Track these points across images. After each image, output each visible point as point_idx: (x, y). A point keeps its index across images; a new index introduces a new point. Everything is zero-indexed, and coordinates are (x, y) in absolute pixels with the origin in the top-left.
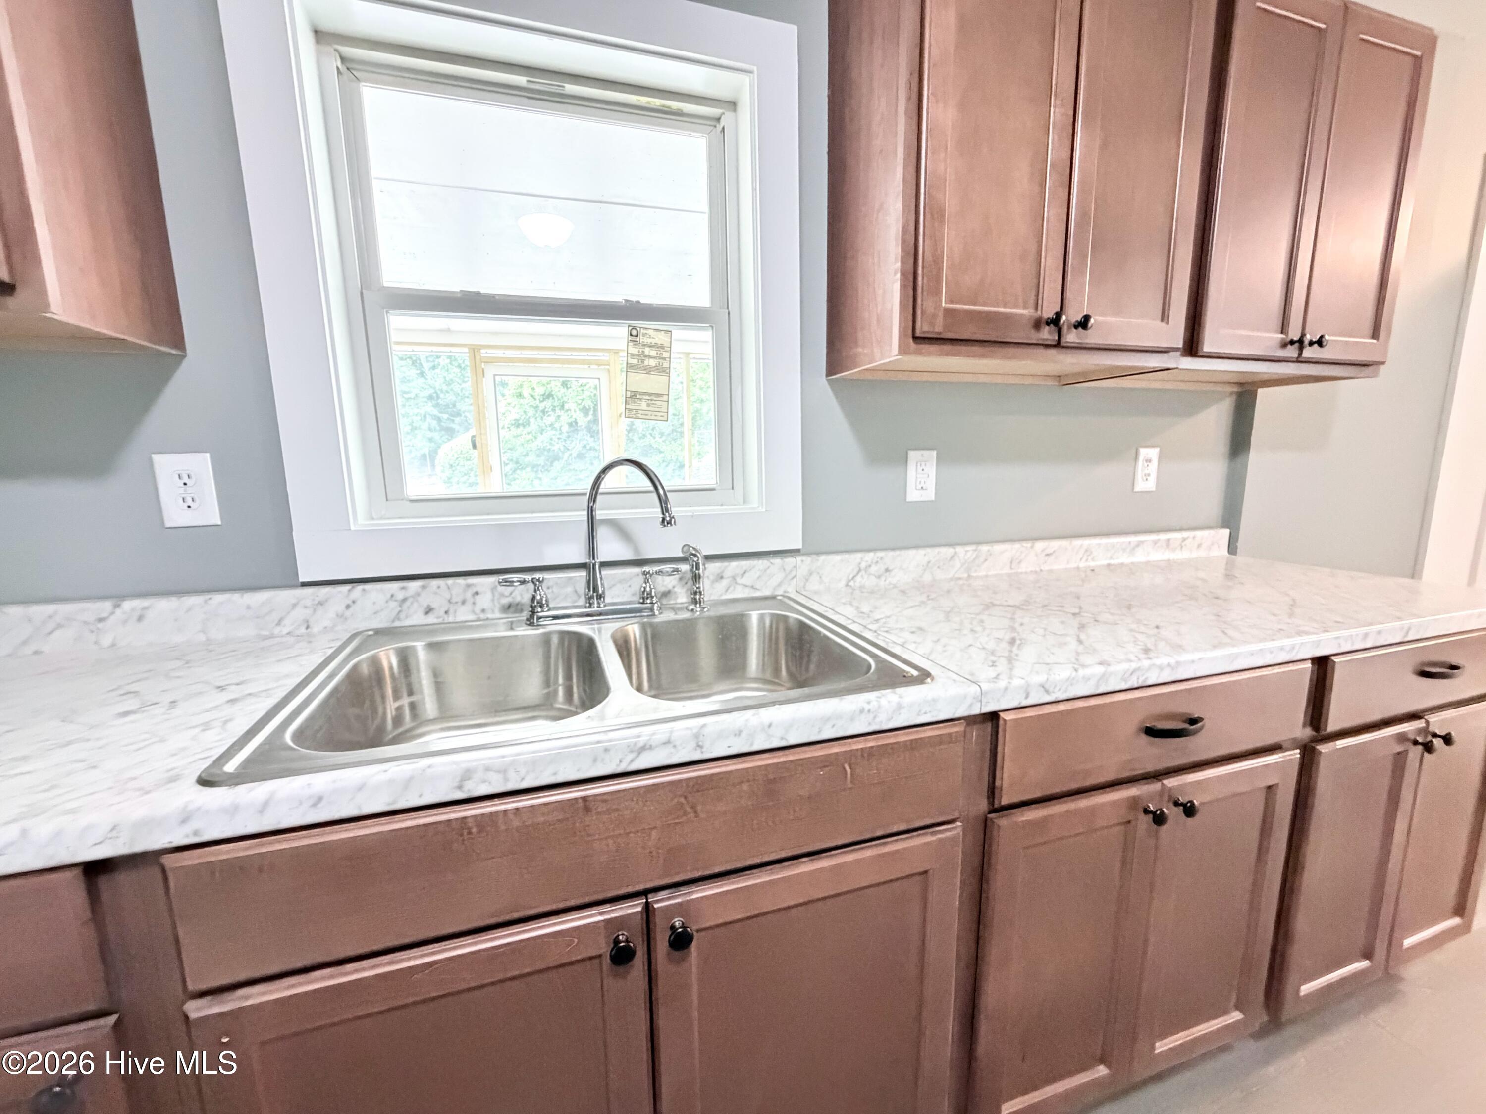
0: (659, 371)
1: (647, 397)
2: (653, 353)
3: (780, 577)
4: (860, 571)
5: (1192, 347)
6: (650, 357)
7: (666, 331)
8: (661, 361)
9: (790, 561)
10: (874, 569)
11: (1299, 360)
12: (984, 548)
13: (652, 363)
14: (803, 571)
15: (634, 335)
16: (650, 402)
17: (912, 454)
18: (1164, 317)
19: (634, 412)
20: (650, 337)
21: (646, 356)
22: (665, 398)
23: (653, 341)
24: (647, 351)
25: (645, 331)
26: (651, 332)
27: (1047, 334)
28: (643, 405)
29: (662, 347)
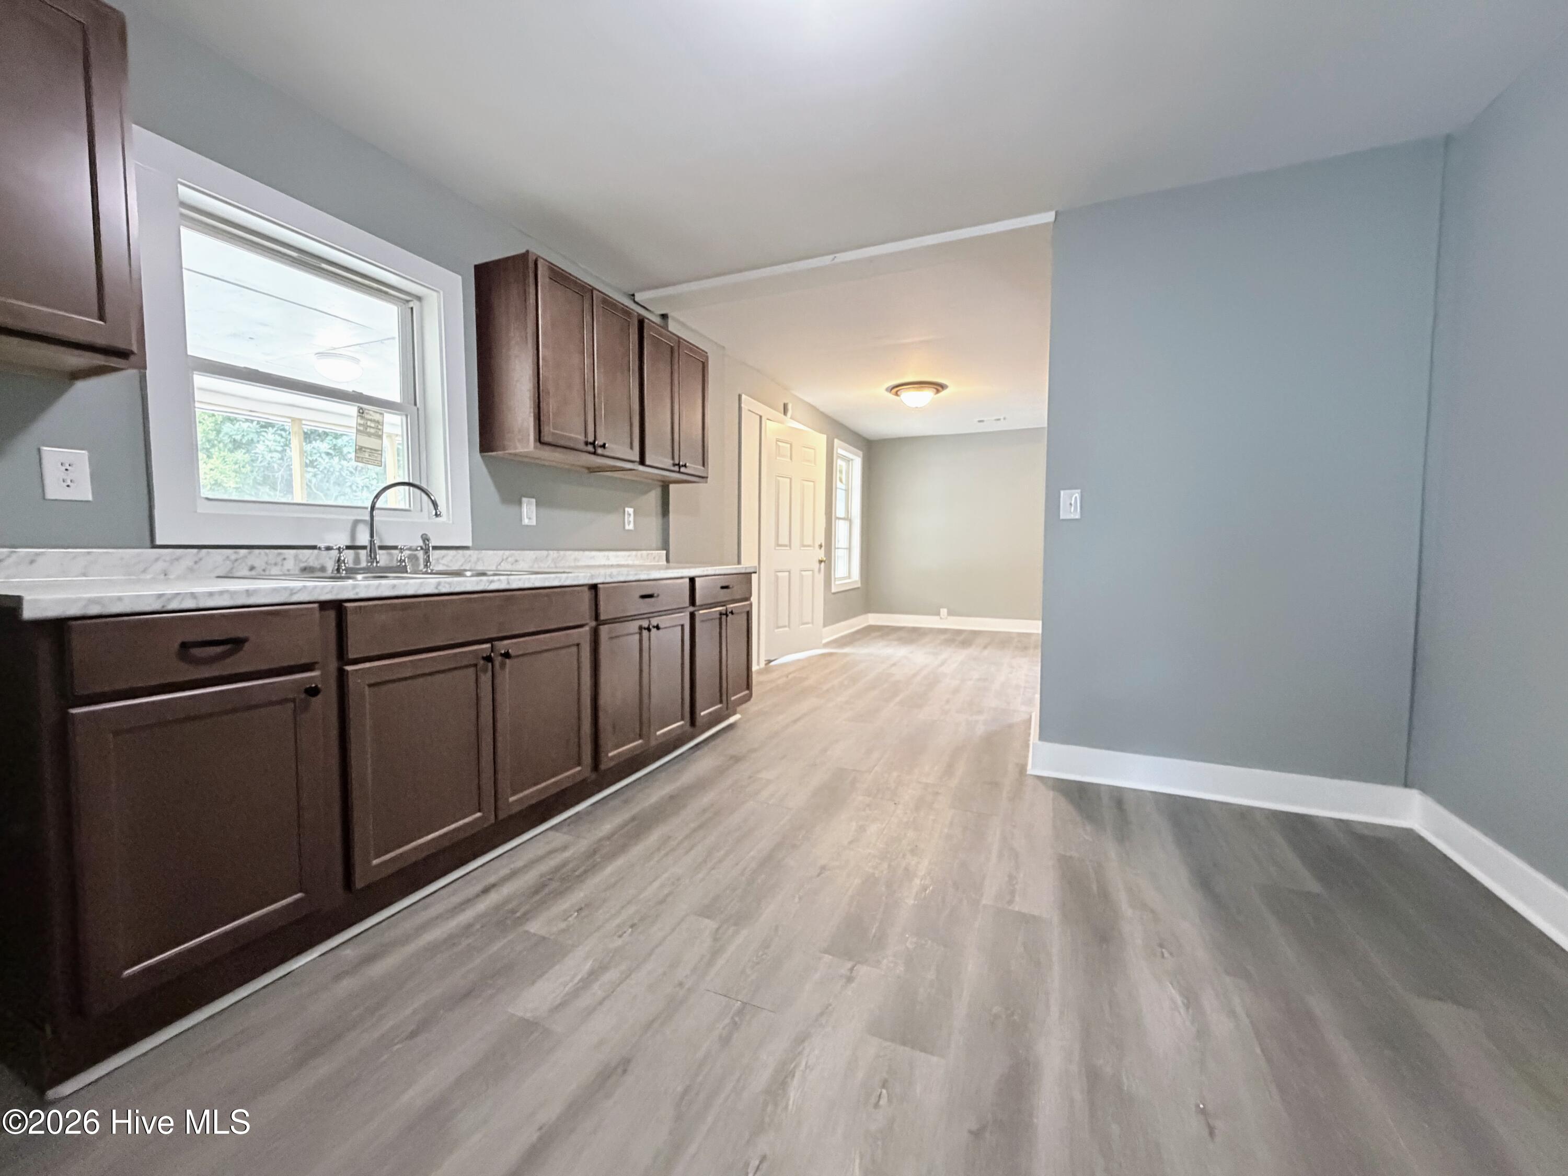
0: (376, 436)
1: (369, 450)
2: (373, 425)
3: (463, 560)
4: (503, 560)
5: (642, 462)
6: (370, 427)
7: (381, 414)
8: (378, 430)
9: (467, 552)
10: (510, 559)
11: (679, 472)
12: (562, 553)
13: (372, 431)
14: (474, 558)
15: (361, 412)
16: (370, 454)
17: (525, 500)
18: (632, 448)
19: (360, 459)
20: (371, 415)
21: (368, 426)
22: (380, 452)
23: (373, 418)
24: (369, 423)
25: (368, 411)
26: (371, 412)
27: (590, 448)
28: (367, 455)
29: (378, 422)
